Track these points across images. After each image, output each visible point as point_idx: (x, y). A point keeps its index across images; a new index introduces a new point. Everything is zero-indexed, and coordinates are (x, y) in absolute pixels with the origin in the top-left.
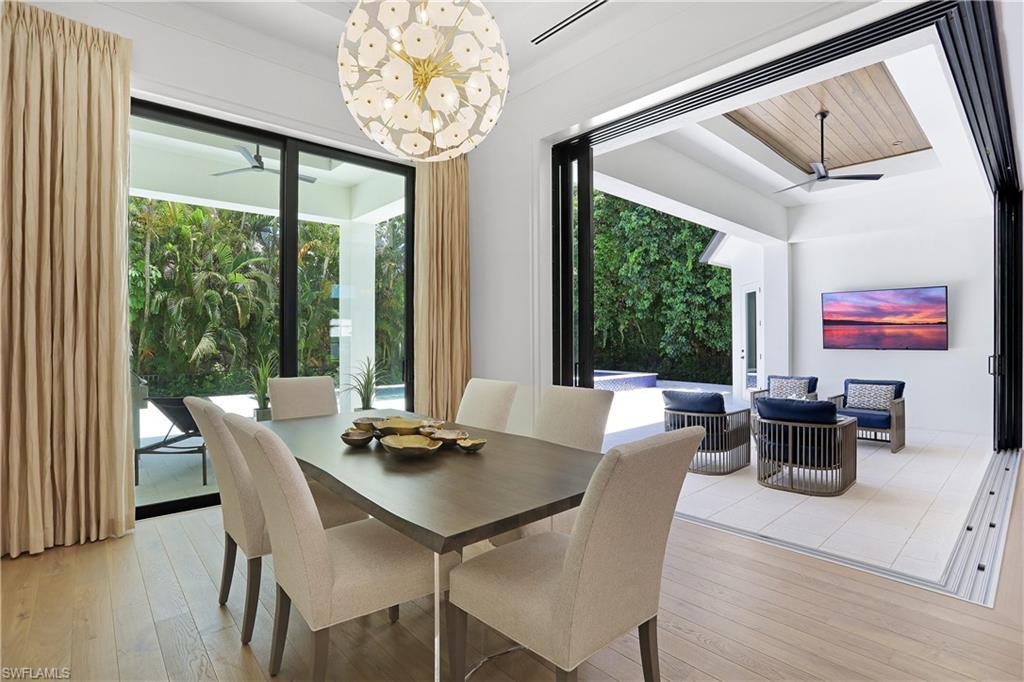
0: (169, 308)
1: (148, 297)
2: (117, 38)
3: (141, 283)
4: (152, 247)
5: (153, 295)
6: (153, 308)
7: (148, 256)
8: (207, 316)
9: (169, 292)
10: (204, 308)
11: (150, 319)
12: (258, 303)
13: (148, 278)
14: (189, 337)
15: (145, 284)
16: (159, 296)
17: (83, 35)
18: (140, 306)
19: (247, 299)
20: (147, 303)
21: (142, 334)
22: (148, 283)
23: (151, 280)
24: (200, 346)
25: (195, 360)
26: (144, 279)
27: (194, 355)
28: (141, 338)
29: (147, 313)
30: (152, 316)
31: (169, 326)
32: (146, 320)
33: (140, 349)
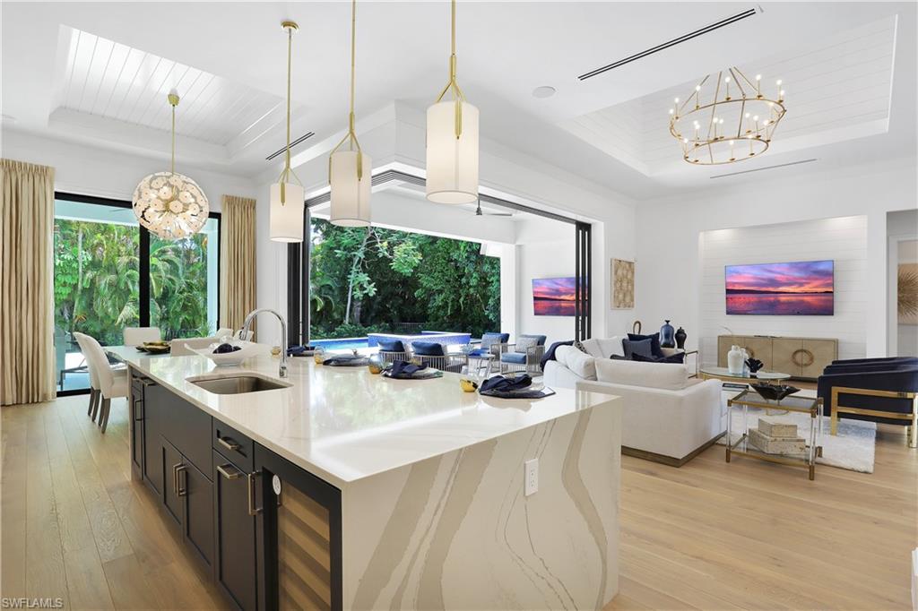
0: (97, 284)
1: (80, 275)
2: (47, 168)
3: (75, 265)
4: (84, 237)
5: (84, 273)
6: (84, 284)
7: (80, 244)
8: (129, 290)
9: (97, 271)
10: (126, 283)
11: (82, 291)
12: (170, 279)
13: (80, 261)
14: (114, 305)
15: (78, 265)
16: (89, 275)
17: (31, 168)
18: (75, 282)
19: (161, 277)
20: (80, 279)
21: (76, 303)
22: (81, 264)
23: (83, 263)
24: (123, 312)
25: (120, 323)
26: (77, 262)
27: (119, 320)
28: (76, 306)
29: (80, 287)
30: (84, 290)
31: (97, 297)
32: (79, 293)
33: (74, 315)
